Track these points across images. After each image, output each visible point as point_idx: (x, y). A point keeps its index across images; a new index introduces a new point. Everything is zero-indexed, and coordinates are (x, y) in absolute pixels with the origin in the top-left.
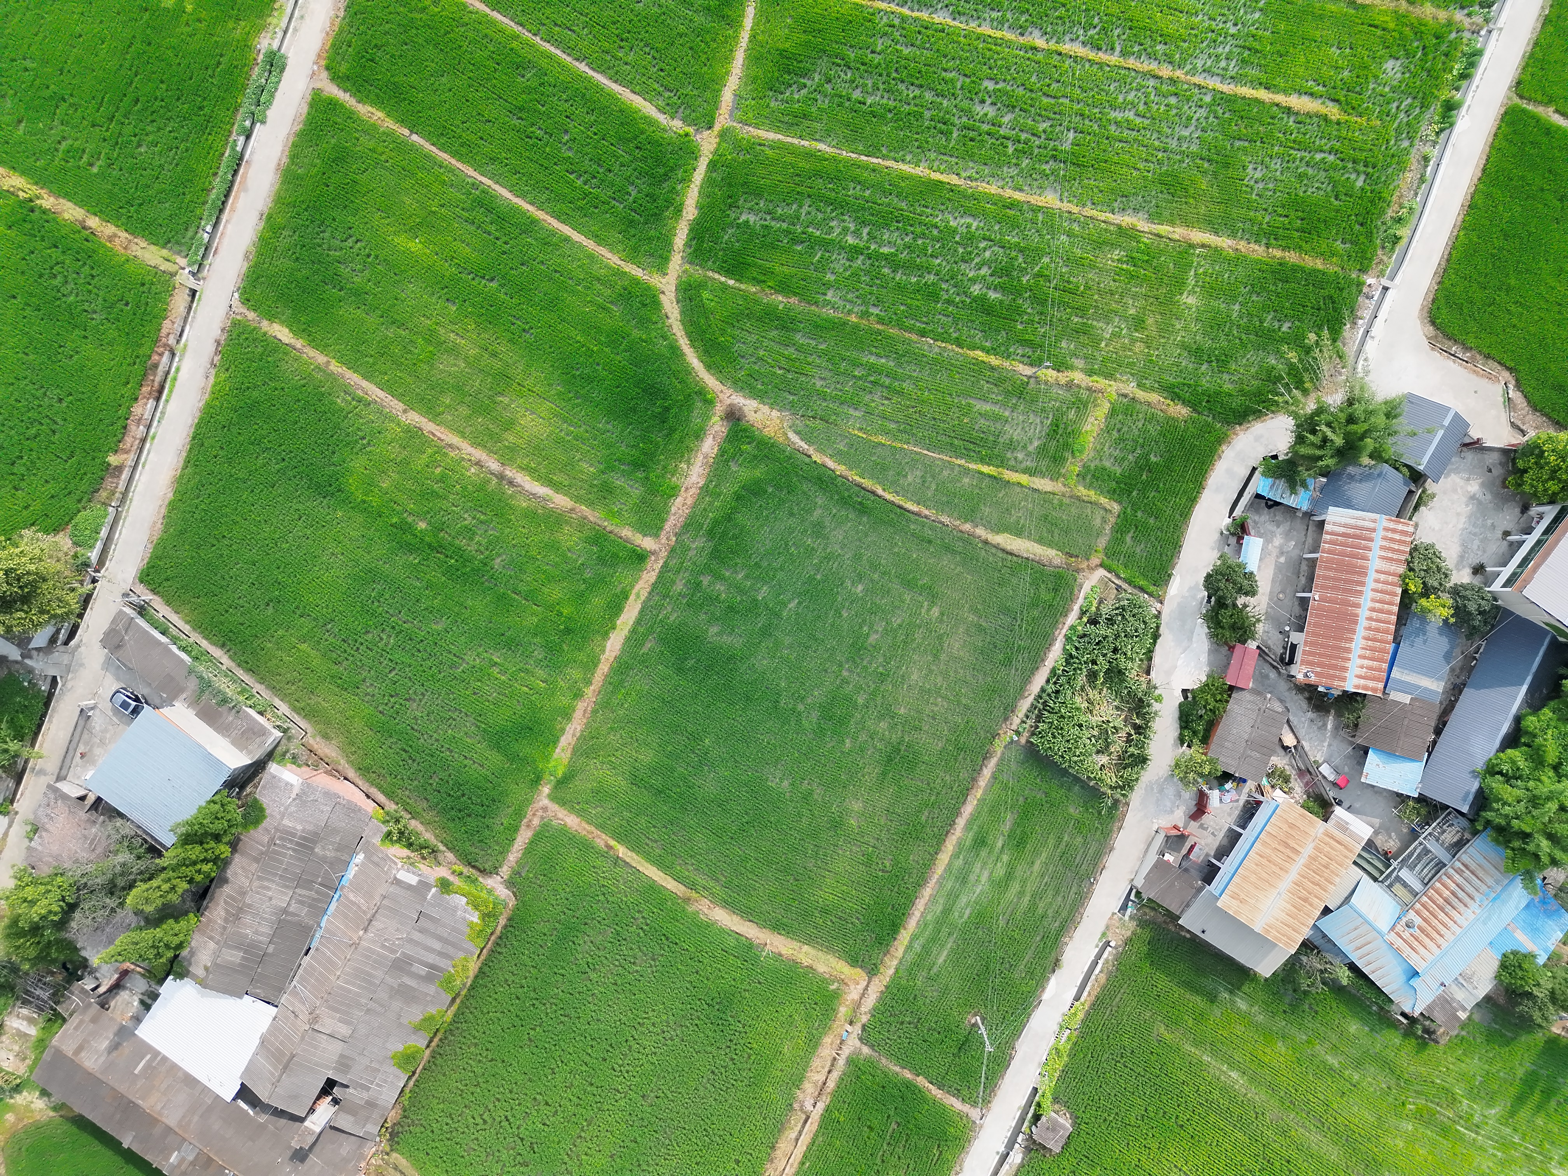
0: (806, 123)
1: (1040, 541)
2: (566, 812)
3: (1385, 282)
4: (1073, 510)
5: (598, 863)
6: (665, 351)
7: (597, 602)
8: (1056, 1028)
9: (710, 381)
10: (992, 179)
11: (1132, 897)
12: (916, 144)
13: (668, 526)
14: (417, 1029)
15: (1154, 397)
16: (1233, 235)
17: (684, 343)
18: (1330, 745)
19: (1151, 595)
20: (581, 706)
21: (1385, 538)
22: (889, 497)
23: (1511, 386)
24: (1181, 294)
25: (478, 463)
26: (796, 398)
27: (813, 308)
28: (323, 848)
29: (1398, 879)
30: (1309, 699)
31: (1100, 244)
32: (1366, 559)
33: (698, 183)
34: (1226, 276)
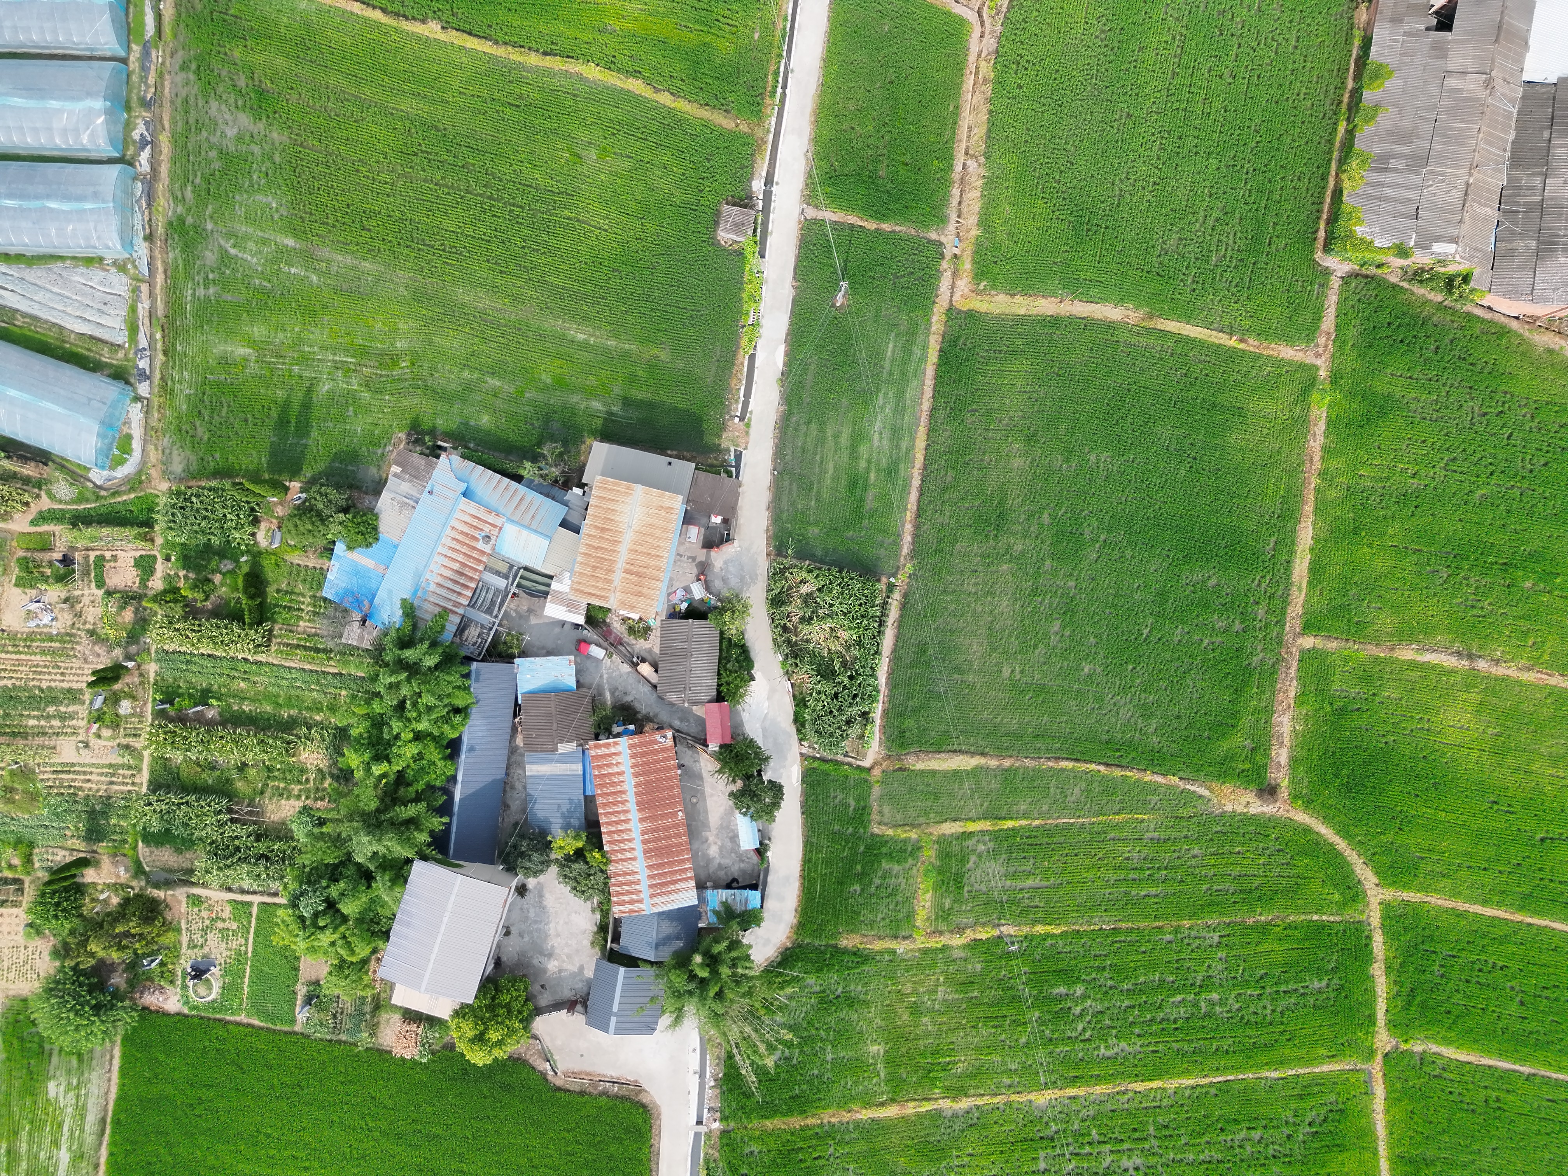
0: (1295, 1092)
1: (933, 773)
2: (1296, 359)
3: (703, 1129)
4: (912, 813)
5: (1248, 323)
6: (1357, 831)
7: (1335, 570)
8: (763, 322)
9: (1302, 817)
10: (1102, 1098)
11: (733, 469)
12: (1186, 1108)
13: (1295, 665)
14: (1377, 106)
15: (879, 945)
16: (858, 1125)
17: (1341, 844)
18: (601, 677)
19: (815, 758)
20: (1317, 465)
21: (639, 892)
22: (1093, 766)
23: (551, 1073)
24: (886, 1052)
25: (1497, 662)
26: (1215, 829)
27: (1227, 920)
28: (1527, 246)
29: (506, 577)
30: (636, 712)
31: (978, 1073)
32: (649, 867)
33: (1380, 1000)
34: (850, 1083)
